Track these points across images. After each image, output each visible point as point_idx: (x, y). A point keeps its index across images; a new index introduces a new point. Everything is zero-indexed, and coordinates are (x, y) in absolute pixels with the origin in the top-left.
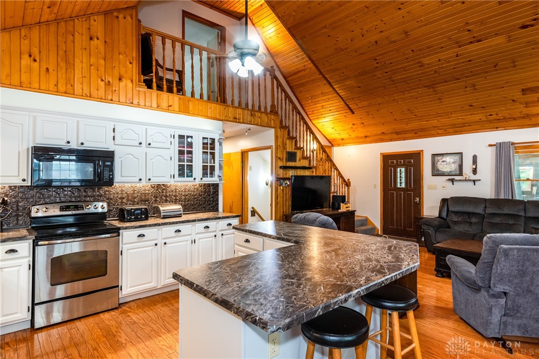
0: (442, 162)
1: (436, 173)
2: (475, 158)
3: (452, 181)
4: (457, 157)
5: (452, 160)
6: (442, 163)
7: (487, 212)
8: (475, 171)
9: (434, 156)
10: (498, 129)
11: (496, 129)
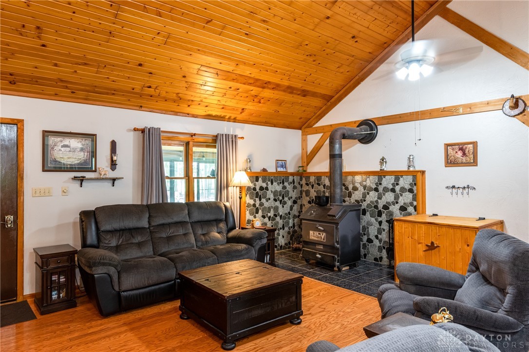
0: (63, 146)
1: (50, 166)
2: (113, 144)
3: (82, 180)
4: (88, 142)
5: (79, 145)
6: (62, 149)
7: (153, 224)
8: (113, 165)
9: (46, 134)
10: (143, 109)
11: (138, 108)
